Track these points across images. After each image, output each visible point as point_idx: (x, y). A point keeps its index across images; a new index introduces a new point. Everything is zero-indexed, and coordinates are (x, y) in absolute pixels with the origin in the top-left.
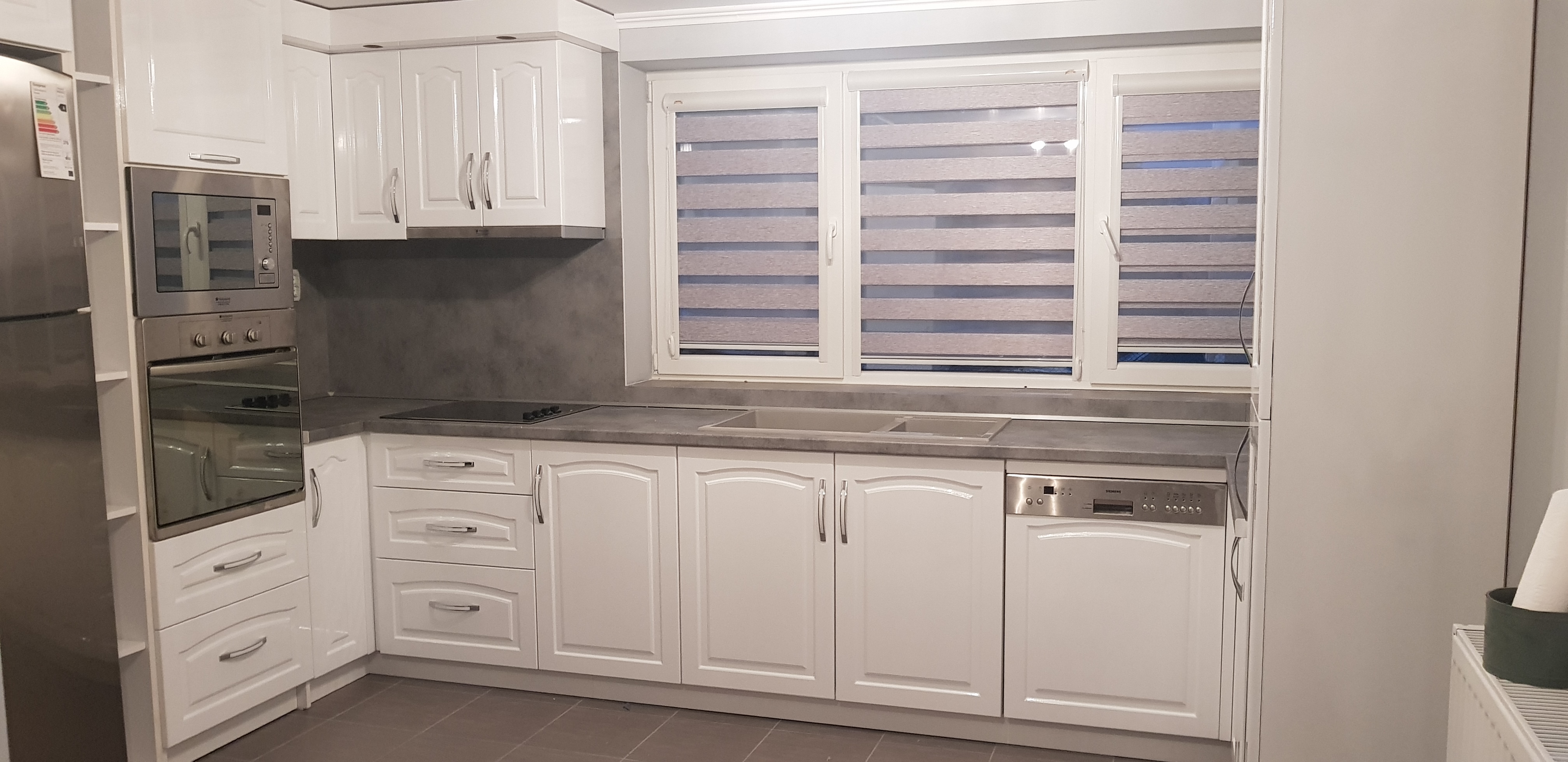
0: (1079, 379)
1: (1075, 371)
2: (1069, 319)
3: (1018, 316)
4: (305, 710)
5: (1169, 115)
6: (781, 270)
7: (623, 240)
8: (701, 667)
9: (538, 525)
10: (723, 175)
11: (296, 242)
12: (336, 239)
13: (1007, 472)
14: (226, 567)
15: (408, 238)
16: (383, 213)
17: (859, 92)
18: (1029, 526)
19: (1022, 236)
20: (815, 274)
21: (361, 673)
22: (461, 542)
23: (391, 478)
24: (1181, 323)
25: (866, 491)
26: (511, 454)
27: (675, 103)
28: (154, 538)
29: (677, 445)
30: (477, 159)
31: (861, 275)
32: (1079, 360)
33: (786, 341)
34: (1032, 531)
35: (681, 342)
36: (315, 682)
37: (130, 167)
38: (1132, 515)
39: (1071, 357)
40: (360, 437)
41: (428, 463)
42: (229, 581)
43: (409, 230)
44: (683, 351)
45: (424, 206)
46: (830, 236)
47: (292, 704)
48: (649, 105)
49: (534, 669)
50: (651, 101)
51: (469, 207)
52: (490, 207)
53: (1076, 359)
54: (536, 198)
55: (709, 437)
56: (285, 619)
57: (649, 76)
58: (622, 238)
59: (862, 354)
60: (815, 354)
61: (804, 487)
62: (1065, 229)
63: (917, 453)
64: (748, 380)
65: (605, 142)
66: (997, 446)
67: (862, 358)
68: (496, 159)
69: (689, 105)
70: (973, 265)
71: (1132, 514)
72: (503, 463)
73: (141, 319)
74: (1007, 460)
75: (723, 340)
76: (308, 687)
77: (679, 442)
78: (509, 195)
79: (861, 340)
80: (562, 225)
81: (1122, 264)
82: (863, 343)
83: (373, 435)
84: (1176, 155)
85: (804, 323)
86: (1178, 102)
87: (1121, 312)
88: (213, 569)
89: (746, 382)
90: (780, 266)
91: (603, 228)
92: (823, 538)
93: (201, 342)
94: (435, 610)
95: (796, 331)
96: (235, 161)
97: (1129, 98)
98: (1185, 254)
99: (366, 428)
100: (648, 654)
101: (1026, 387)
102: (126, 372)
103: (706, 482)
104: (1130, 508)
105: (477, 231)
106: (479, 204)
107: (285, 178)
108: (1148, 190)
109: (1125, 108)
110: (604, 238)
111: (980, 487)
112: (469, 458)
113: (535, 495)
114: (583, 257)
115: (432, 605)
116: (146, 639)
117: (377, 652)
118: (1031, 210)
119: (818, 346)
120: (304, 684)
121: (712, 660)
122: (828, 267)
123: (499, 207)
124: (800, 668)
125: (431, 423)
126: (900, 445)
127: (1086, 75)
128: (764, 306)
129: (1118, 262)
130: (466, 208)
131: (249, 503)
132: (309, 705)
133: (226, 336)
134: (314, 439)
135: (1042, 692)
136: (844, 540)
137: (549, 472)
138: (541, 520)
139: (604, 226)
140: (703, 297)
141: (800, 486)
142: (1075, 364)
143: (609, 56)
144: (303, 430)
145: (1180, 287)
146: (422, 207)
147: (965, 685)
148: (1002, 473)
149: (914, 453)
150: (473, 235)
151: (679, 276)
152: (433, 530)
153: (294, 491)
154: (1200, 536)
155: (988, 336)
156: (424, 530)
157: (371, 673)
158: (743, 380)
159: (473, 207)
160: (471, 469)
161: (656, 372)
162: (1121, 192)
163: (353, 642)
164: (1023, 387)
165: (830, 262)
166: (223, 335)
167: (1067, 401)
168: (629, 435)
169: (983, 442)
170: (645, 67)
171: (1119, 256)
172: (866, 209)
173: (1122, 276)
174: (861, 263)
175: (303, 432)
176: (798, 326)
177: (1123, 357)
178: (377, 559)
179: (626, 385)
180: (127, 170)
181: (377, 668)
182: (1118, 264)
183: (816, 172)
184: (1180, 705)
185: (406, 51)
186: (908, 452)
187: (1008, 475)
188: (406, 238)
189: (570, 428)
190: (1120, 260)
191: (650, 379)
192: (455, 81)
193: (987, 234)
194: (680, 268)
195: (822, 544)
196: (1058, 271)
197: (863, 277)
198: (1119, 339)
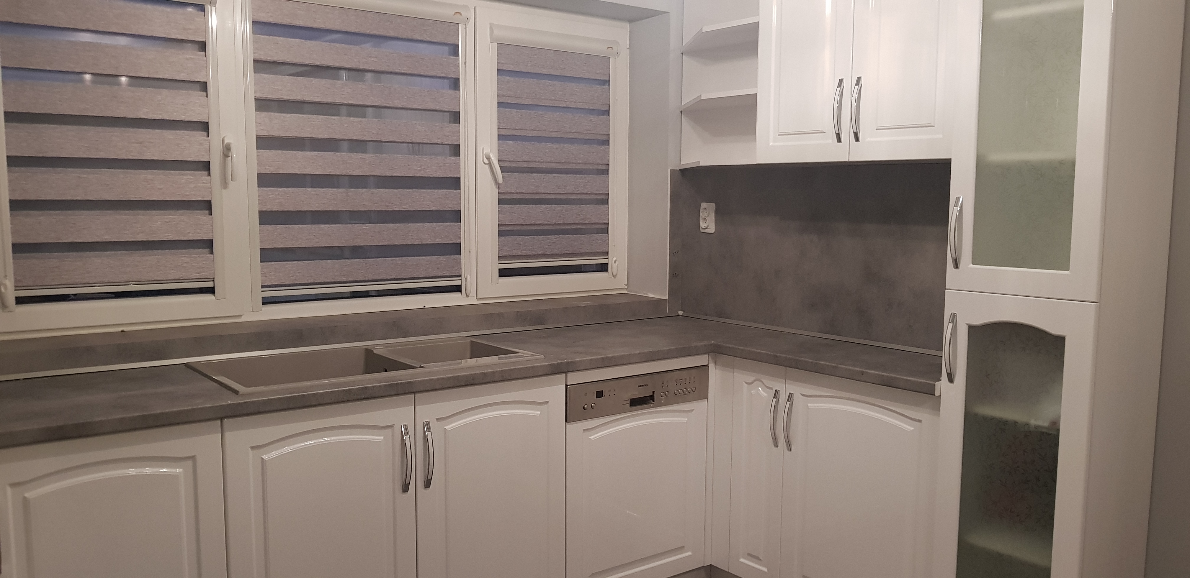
0: (467, 295)
2: (458, 242)
5: (530, 65)
13: (568, 384)
18: (584, 430)
20: (208, 199)
24: (542, 242)
25: (447, 428)
29: (224, 418)
31: (259, 200)
32: (467, 278)
33: (173, 278)
35: (18, 289)
38: (655, 404)
39: (460, 276)
44: (20, 301)
53: (464, 278)
59: (263, 287)
60: (210, 290)
61: (383, 437)
64: (125, 329)
66: (561, 364)
67: (262, 291)
71: (655, 402)
74: (570, 372)
79: (261, 271)
81: (500, 191)
82: (263, 274)
84: (535, 100)
85: (197, 256)
86: (535, 55)
87: (501, 234)
89: (123, 331)
92: (405, 490)
95: (185, 265)
97: (502, 46)
98: (543, 184)
101: (424, 307)
103: (263, 457)
108: (517, 128)
109: (499, 55)
111: (547, 402)
119: (214, 281)
128: (141, 238)
136: (427, 486)
141: (379, 438)
142: (463, 282)
145: (541, 212)
148: (566, 386)
149: (499, 379)
151: (11, 201)
154: (693, 410)
158: (119, 329)
162: (498, 128)
165: (225, 185)
171: (498, 185)
172: (261, 128)
173: (501, 202)
174: (258, 187)
176: (188, 260)
177: (503, 273)
182: (497, 191)
183: (206, 80)
187: (569, 386)
190: (498, 188)
194: (13, 190)
195: (404, 495)
196: (447, 197)
197: (261, 202)
198: (500, 257)
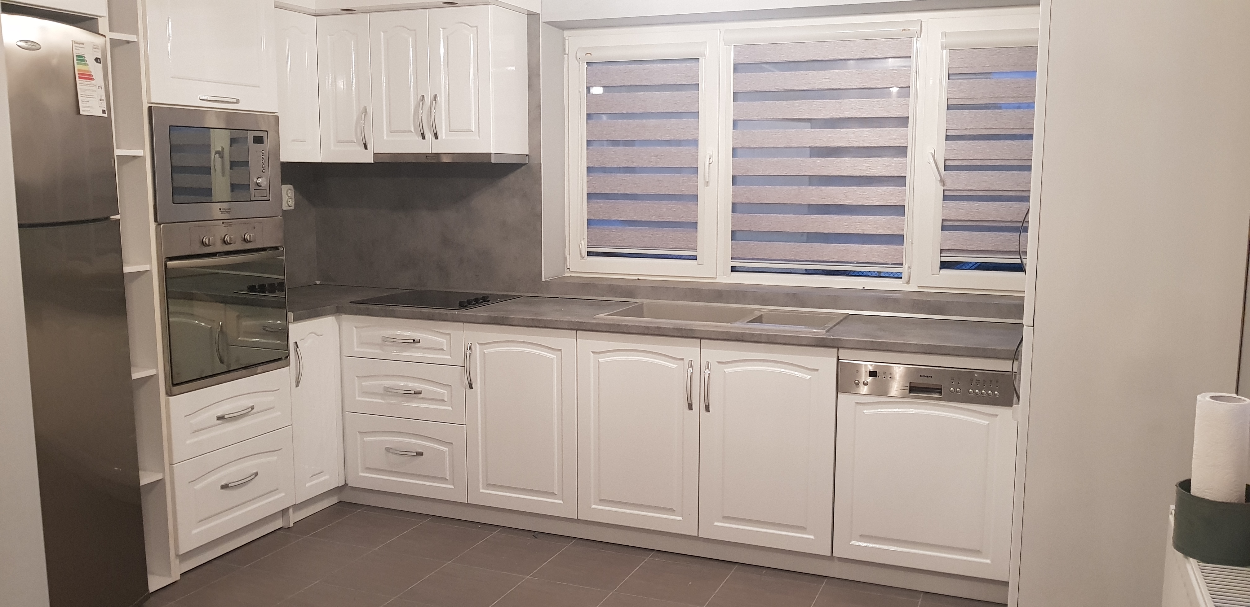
0: (908, 282)
1: (905, 276)
2: (901, 233)
3: (858, 229)
4: (289, 528)
5: (988, 65)
6: (669, 190)
7: (542, 164)
8: (594, 506)
9: (468, 390)
10: (623, 113)
11: (283, 164)
12: (320, 161)
13: (839, 358)
14: (226, 417)
15: (374, 162)
16: (355, 141)
17: (733, 46)
18: (857, 403)
19: (863, 165)
20: (695, 193)
21: (334, 500)
22: (408, 402)
23: (358, 350)
24: (993, 238)
25: (725, 370)
26: (449, 334)
27: (586, 55)
28: (169, 394)
29: (577, 330)
30: (428, 100)
31: (732, 195)
32: (908, 267)
33: (671, 247)
34: (858, 406)
35: (588, 246)
36: (297, 507)
37: (152, 107)
38: (941, 397)
39: (902, 264)
40: (334, 317)
41: (385, 339)
42: (228, 428)
43: (375, 155)
44: (589, 254)
45: (387, 137)
46: (707, 163)
47: (279, 524)
48: (566, 56)
49: (464, 503)
50: (567, 53)
51: (421, 138)
52: (436, 137)
53: (906, 266)
54: (472, 131)
55: (602, 324)
56: (273, 458)
57: (566, 33)
58: (542, 162)
59: (732, 259)
60: (694, 258)
61: (677, 366)
62: (899, 159)
63: (767, 341)
64: (640, 278)
65: (530, 86)
66: (831, 337)
67: (731, 262)
68: (442, 100)
69: (597, 56)
70: (823, 188)
71: (941, 395)
72: (443, 341)
73: (160, 224)
74: (840, 348)
75: (621, 245)
76: (291, 510)
77: (578, 327)
78: (452, 128)
79: (731, 247)
80: (492, 152)
81: (945, 188)
82: (733, 249)
83: (344, 316)
84: (993, 99)
85: (686, 233)
86: (995, 55)
87: (944, 228)
88: (216, 419)
89: (638, 279)
90: (667, 186)
91: (527, 155)
92: (690, 407)
93: (207, 243)
94: (390, 454)
95: (679, 239)
96: (236, 102)
97: (954, 51)
98: (999, 181)
99: (339, 311)
100: (552, 494)
101: (864, 288)
102: (149, 266)
103: (599, 360)
104: (939, 390)
105: (427, 157)
106: (429, 135)
107: (276, 114)
108: (968, 127)
109: (951, 60)
110: (527, 162)
111: (817, 370)
112: (416, 335)
113: (466, 367)
114: (512, 178)
115: (387, 450)
116: (163, 471)
117: (346, 485)
118: (872, 143)
119: (697, 251)
120: (288, 508)
121: (602, 501)
122: (706, 187)
123: (444, 137)
124: (671, 511)
125: (387, 307)
126: (753, 334)
127: (919, 32)
128: (654, 219)
129: (942, 187)
130: (418, 138)
131: (245, 368)
132: (291, 525)
133: (227, 238)
134: (297, 319)
135: (864, 537)
136: (707, 409)
137: (477, 348)
138: (471, 387)
139: (528, 154)
140: (606, 210)
141: (673, 365)
142: (904, 270)
143: (533, 17)
144: (288, 312)
145: (994, 209)
146: (385, 138)
147: (802, 529)
148: (835, 359)
149: (764, 341)
150: (423, 160)
151: (587, 193)
152: (389, 392)
153: (280, 359)
154: (997, 415)
155: (834, 246)
156: (382, 391)
157: (342, 500)
158: (636, 278)
159: (424, 138)
160: (418, 345)
161: (568, 270)
162: (946, 130)
163: (327, 477)
164: (862, 288)
165: (707, 184)
166: (224, 238)
167: (895, 300)
168: (539, 320)
169: (819, 332)
170: (563, 26)
171: (943, 182)
172: (736, 141)
173: (945, 198)
174: (732, 185)
175: (289, 313)
176: (681, 235)
177: (944, 265)
178: (346, 412)
179: (543, 280)
180: (150, 108)
181: (347, 497)
182: (942, 188)
183: (697, 111)
184: (977, 552)
185: (374, 13)
186: (760, 340)
187: (840, 361)
188: (373, 162)
189: (494, 314)
190: (944, 185)
191: (564, 276)
192: (411, 38)
193: (834, 163)
194: (588, 187)
195: (690, 411)
196: (891, 194)
197: (734, 196)
198: (942, 251)
